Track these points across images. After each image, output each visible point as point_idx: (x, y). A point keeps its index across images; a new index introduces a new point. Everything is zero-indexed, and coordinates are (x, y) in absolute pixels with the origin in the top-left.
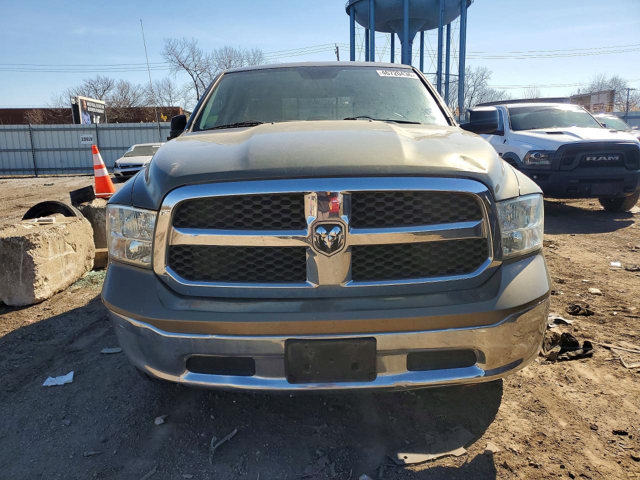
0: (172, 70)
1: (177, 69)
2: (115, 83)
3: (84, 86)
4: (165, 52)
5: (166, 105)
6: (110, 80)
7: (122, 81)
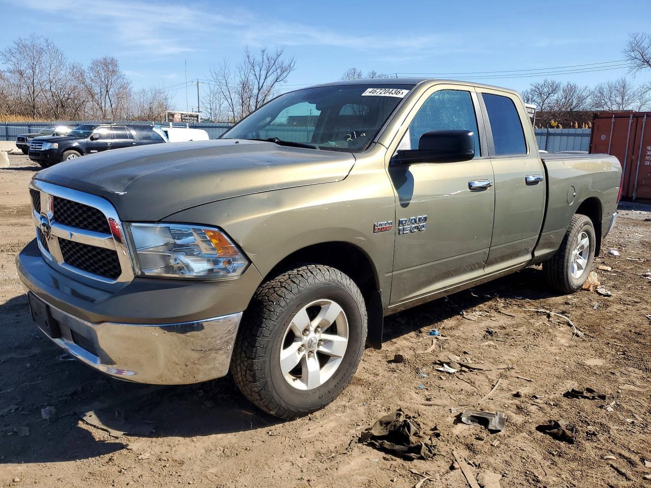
0: (631, 68)
1: (640, 67)
2: (562, 86)
3: (529, 91)
4: (628, 48)
5: (615, 108)
6: (557, 83)
7: (569, 84)
